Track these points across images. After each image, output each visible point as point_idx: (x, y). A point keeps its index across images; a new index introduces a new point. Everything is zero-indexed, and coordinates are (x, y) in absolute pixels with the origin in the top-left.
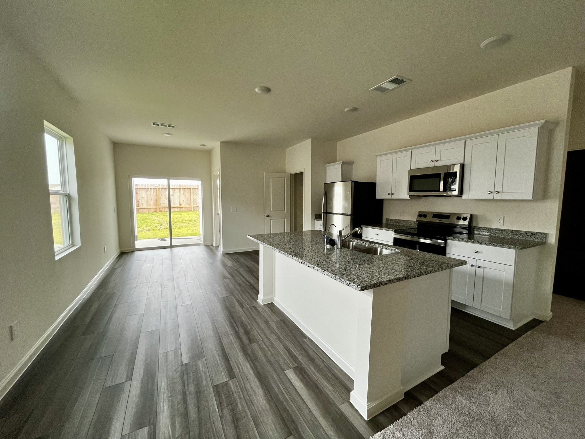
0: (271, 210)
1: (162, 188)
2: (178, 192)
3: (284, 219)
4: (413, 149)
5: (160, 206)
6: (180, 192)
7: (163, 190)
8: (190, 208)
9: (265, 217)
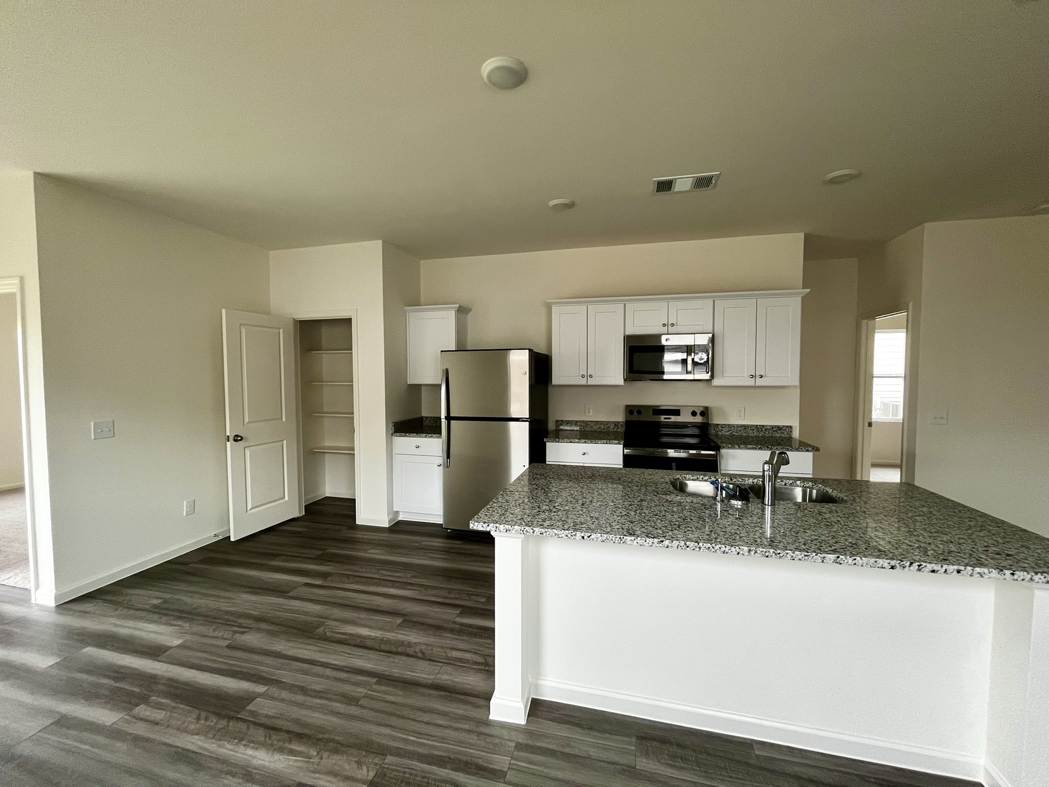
0: (247, 420)
3: (281, 443)
4: (629, 300)
9: (228, 444)
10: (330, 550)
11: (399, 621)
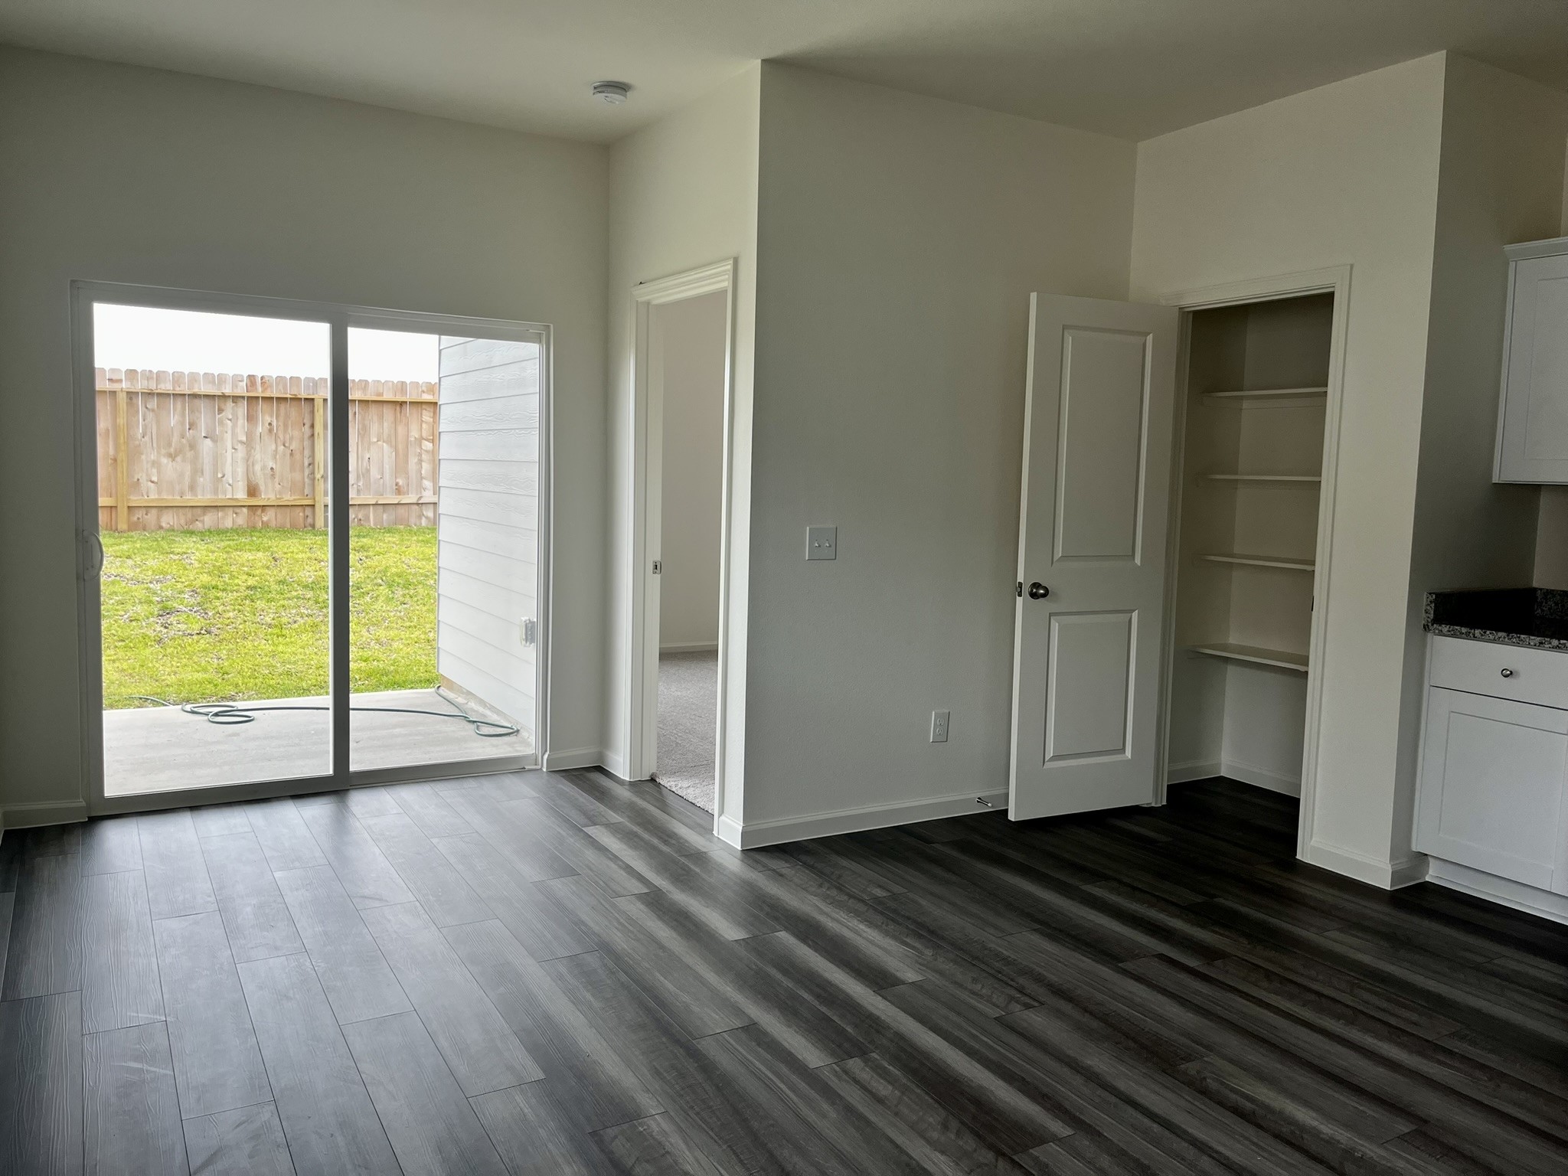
0: (1059, 553)
1: (150, 394)
2: (242, 422)
3: (1123, 617)
5: (135, 500)
6: (251, 418)
7: (153, 403)
8: (308, 511)
9: (1019, 600)
10: (1222, 901)
11: (1404, 1127)
